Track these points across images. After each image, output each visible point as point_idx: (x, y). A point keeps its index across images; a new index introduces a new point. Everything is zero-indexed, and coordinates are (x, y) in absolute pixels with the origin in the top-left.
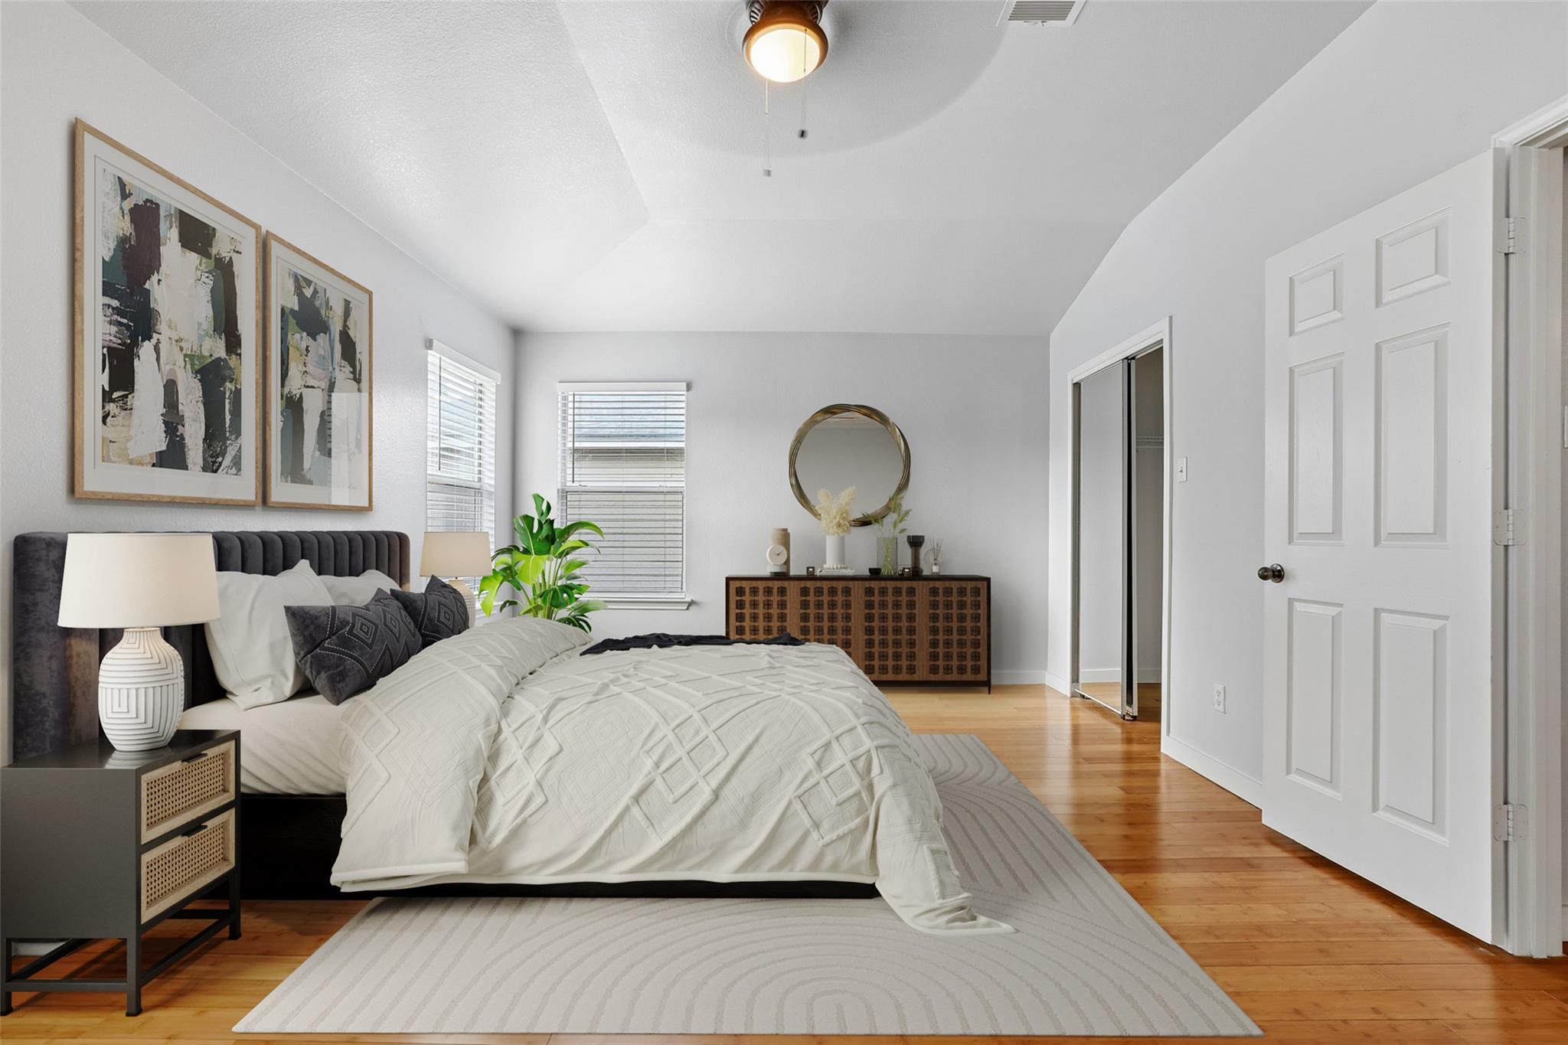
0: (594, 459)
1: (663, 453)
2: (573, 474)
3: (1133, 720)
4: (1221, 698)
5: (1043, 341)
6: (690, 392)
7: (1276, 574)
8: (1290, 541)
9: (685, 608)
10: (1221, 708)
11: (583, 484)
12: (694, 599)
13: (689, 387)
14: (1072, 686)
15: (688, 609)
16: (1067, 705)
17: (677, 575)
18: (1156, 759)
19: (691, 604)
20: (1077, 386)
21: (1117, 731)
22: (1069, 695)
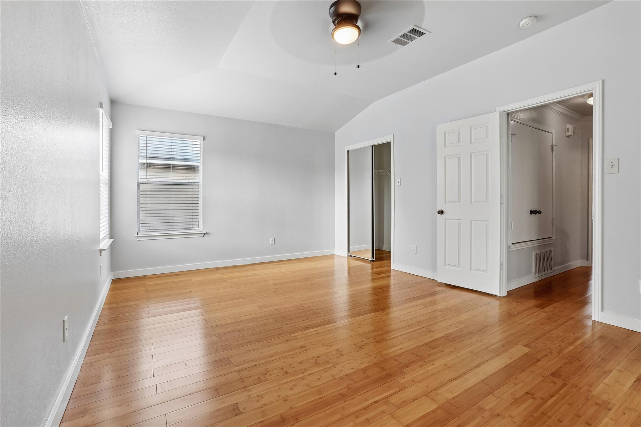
0: (154, 168)
1: (191, 167)
2: (146, 175)
3: (373, 262)
4: (415, 250)
5: (332, 135)
6: (204, 141)
7: (441, 212)
8: (445, 203)
9: (203, 236)
10: (415, 252)
11: (150, 180)
12: (207, 232)
13: (204, 139)
14: (348, 253)
15: (204, 236)
16: (346, 260)
17: (197, 222)
18: (389, 271)
19: (205, 234)
20: (348, 151)
21: (369, 266)
22: (347, 256)
